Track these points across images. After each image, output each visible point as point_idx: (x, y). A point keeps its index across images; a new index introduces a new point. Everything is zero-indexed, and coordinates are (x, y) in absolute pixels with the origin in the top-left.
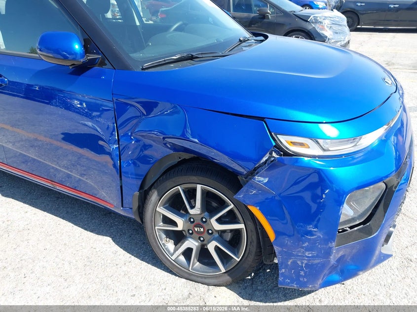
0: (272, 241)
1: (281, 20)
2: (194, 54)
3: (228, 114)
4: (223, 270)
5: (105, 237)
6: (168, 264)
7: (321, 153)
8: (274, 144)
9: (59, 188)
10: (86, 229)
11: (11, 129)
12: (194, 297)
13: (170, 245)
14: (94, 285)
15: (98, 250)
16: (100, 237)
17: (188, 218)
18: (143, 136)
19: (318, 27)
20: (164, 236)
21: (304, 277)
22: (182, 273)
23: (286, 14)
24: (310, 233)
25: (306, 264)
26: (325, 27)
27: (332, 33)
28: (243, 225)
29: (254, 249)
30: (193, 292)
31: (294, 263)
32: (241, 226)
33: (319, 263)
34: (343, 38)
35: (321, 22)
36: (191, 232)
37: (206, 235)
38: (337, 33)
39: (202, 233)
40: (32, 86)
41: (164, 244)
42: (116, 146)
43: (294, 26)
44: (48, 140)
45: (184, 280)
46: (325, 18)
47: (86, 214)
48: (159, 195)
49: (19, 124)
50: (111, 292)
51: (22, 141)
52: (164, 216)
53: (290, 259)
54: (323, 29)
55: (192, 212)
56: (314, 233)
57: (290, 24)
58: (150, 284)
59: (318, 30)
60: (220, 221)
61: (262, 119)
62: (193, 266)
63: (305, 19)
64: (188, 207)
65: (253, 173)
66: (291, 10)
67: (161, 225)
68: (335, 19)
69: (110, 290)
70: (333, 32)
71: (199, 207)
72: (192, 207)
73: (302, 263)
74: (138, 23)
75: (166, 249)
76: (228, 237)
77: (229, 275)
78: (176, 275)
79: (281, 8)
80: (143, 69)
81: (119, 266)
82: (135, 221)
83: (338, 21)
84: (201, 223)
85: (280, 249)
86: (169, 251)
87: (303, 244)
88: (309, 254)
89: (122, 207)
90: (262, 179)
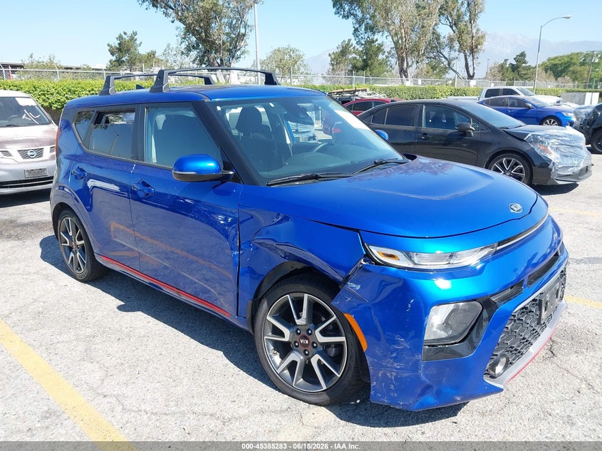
0: (364, 350)
1: (488, 138)
2: (318, 174)
3: (332, 225)
4: (324, 387)
5: (219, 352)
6: (273, 378)
7: (411, 266)
8: (365, 253)
9: (184, 298)
10: (202, 343)
11: (150, 241)
12: (292, 411)
13: (277, 359)
14: (199, 388)
15: (209, 361)
16: (215, 351)
17: (295, 329)
18: (260, 244)
19: (539, 148)
20: (272, 348)
21: (394, 392)
22: (285, 389)
23: (494, 130)
24: (397, 343)
25: (395, 377)
26: (549, 148)
27: (558, 156)
28: (344, 338)
29: (353, 364)
30: (293, 407)
31: (385, 375)
32: (343, 339)
33: (407, 377)
34: (576, 162)
35: (542, 142)
36: (297, 344)
37: (310, 348)
38: (567, 156)
39: (307, 345)
40: (178, 197)
41: (270, 356)
42: (236, 253)
43: (504, 146)
44: (184, 253)
45: (286, 396)
46: (551, 137)
47: (206, 330)
48: (268, 305)
49: (159, 236)
50: (213, 396)
51: (159, 252)
52: (274, 326)
53: (381, 370)
54: (545, 150)
55: (298, 322)
56: (402, 343)
57: (499, 143)
58: (252, 395)
59: (538, 152)
60: (324, 333)
61: (357, 231)
62: (296, 381)
63: (520, 137)
64: (295, 317)
65: (347, 279)
66: (503, 126)
67: (269, 336)
68: (564, 138)
69: (213, 394)
70: (561, 155)
71: (305, 317)
72: (299, 317)
73: (391, 375)
74: (288, 141)
75: (273, 361)
76: (332, 352)
77: (327, 394)
78: (280, 391)
79: (488, 124)
80: (268, 185)
81: (226, 377)
82: (247, 332)
83: (568, 141)
84: (307, 335)
85: (372, 359)
86: (275, 364)
87: (392, 354)
88: (397, 366)
89: (237, 315)
90: (354, 286)
